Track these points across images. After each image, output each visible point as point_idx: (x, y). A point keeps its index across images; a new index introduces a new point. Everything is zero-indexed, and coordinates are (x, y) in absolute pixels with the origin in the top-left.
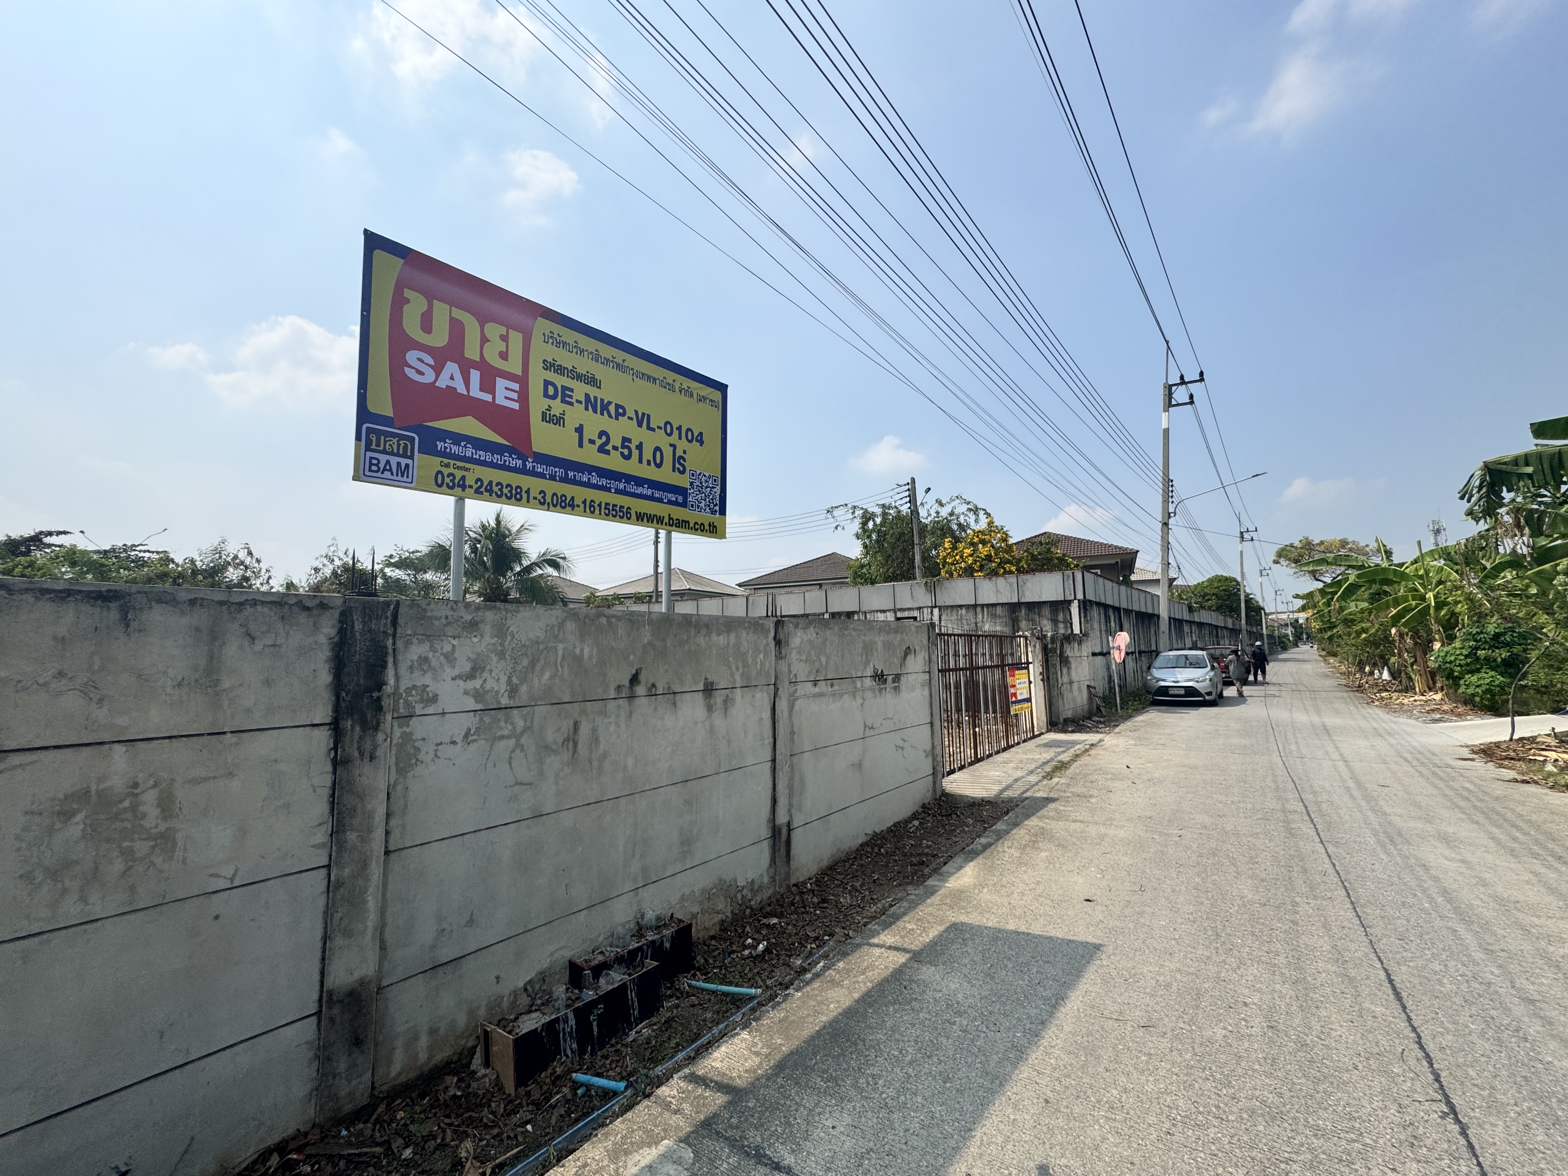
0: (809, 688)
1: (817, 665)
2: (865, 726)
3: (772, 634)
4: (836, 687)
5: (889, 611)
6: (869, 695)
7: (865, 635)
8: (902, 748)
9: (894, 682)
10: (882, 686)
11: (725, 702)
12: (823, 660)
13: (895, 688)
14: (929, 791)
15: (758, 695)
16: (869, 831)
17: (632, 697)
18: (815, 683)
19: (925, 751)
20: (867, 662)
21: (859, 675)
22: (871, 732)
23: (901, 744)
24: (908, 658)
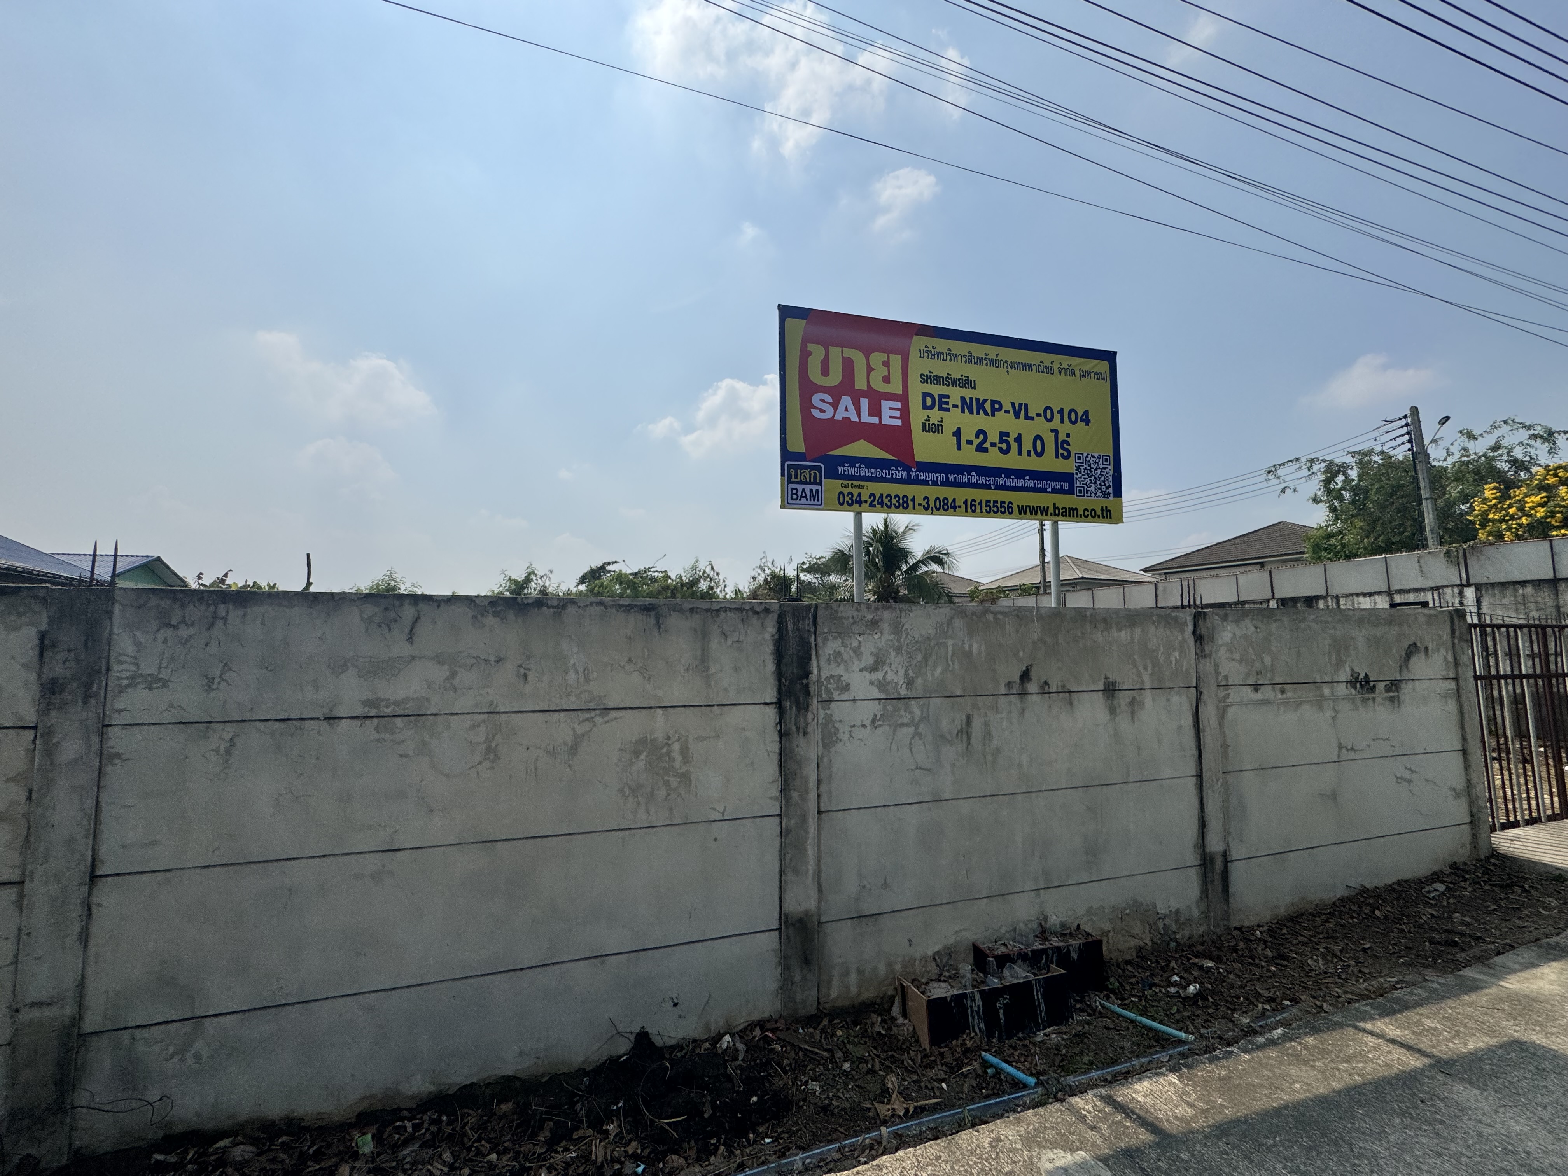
0: (1248, 693)
1: (1258, 665)
2: (1340, 747)
3: (1190, 628)
4: (1289, 694)
5: (1379, 593)
6: (1344, 706)
7: (1334, 628)
8: (1410, 782)
9: (1388, 689)
10: (1367, 696)
11: (1132, 703)
12: (1268, 660)
13: (1392, 699)
14: (1463, 845)
15: (1175, 699)
16: (1354, 883)
17: (1023, 694)
18: (1256, 687)
19: (1453, 789)
20: (1339, 664)
21: (1327, 679)
22: (1352, 755)
23: (1407, 775)
24: (1414, 659)
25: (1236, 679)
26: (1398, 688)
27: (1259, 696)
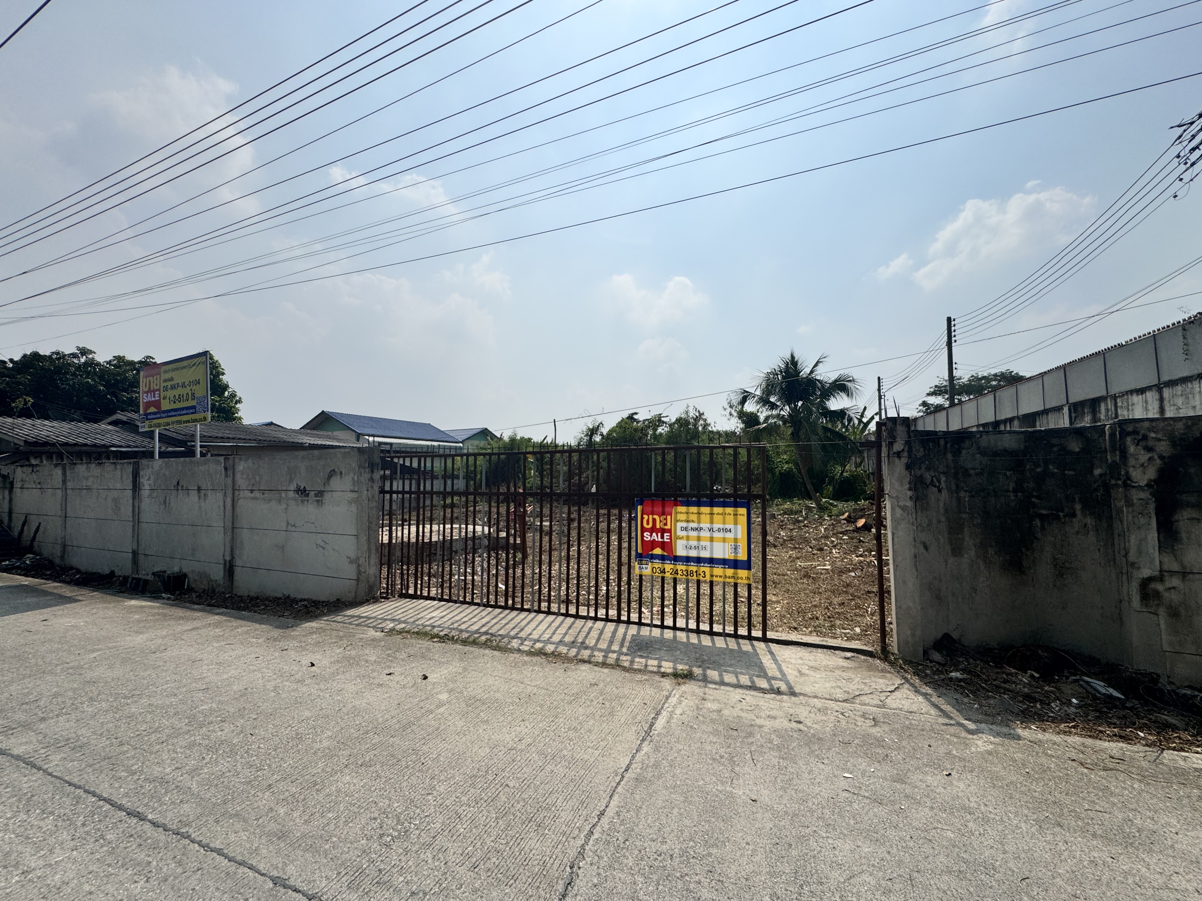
1: (253, 481)
2: (288, 523)
3: (223, 465)
4: (266, 495)
6: (292, 503)
7: (290, 462)
8: (324, 548)
9: (316, 495)
10: (304, 498)
11: (205, 495)
12: (258, 479)
13: (318, 501)
14: (350, 592)
15: (218, 494)
19: (348, 557)
20: (291, 480)
21: (284, 489)
22: (293, 529)
23: (322, 544)
24: (332, 480)
25: (243, 487)
26: (322, 496)
27: (252, 495)
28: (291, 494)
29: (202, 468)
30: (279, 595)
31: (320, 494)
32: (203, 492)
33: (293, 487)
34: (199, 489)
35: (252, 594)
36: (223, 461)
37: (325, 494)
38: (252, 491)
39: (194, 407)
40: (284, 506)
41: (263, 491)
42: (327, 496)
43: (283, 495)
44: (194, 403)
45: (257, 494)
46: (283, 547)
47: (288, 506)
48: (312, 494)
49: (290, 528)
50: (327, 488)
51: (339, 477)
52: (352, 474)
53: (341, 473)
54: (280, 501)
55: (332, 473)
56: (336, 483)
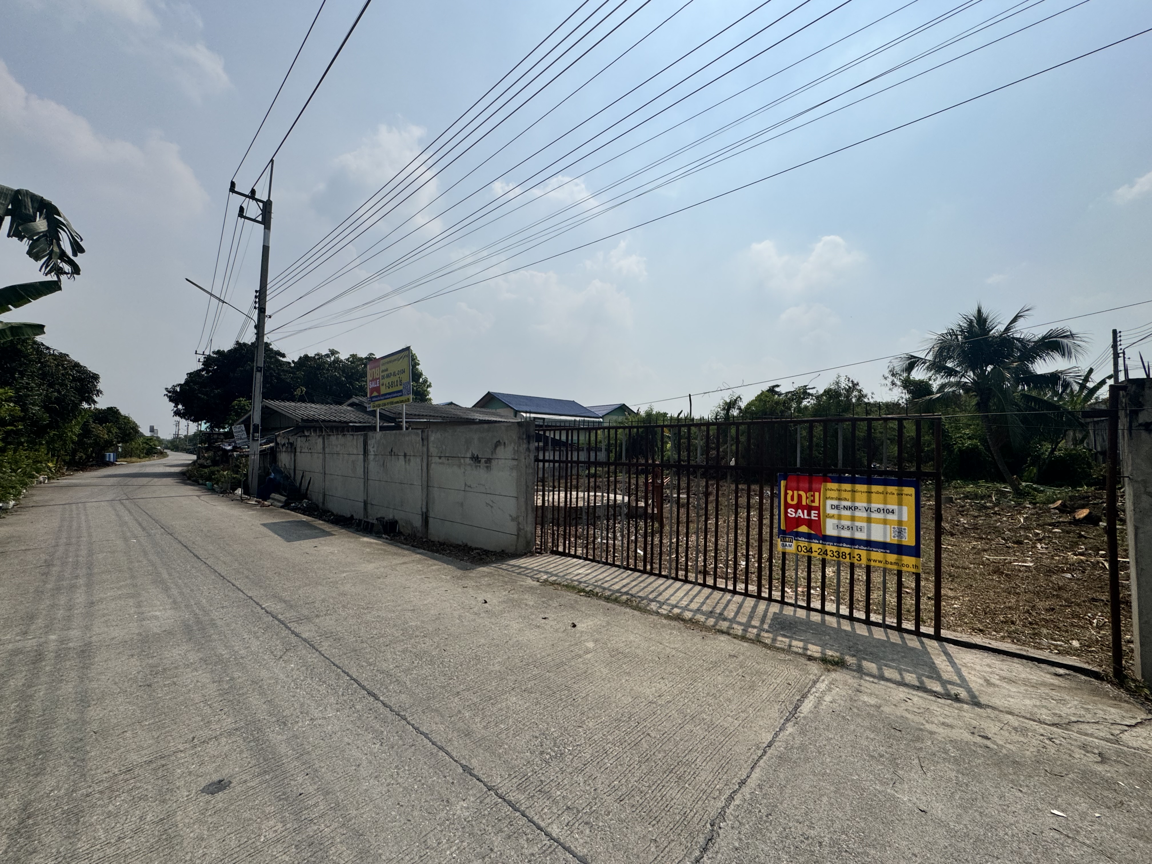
0: (437, 459)
1: (441, 449)
2: (466, 485)
4: (450, 461)
6: (468, 468)
7: (466, 434)
8: (492, 507)
9: (486, 462)
10: (477, 464)
12: (444, 447)
13: (487, 467)
14: (512, 545)
19: (511, 516)
20: (467, 450)
21: (462, 456)
22: (470, 489)
23: (491, 503)
24: (498, 449)
25: (434, 454)
26: (490, 462)
27: (441, 461)
28: (468, 461)
29: (407, 439)
30: (460, 543)
31: (489, 461)
32: (408, 457)
33: (469, 455)
34: (405, 455)
35: (441, 540)
36: (420, 433)
37: (493, 461)
38: (440, 457)
39: (401, 391)
40: (463, 470)
41: (448, 458)
42: (494, 463)
43: (462, 461)
44: (400, 388)
45: (443, 460)
46: (462, 504)
47: (465, 470)
48: (483, 461)
49: (467, 489)
50: (495, 456)
51: (503, 447)
52: (513, 445)
53: (505, 443)
54: (459, 466)
55: (498, 444)
56: (500, 451)
